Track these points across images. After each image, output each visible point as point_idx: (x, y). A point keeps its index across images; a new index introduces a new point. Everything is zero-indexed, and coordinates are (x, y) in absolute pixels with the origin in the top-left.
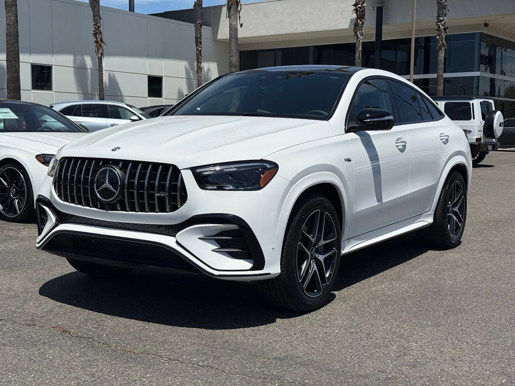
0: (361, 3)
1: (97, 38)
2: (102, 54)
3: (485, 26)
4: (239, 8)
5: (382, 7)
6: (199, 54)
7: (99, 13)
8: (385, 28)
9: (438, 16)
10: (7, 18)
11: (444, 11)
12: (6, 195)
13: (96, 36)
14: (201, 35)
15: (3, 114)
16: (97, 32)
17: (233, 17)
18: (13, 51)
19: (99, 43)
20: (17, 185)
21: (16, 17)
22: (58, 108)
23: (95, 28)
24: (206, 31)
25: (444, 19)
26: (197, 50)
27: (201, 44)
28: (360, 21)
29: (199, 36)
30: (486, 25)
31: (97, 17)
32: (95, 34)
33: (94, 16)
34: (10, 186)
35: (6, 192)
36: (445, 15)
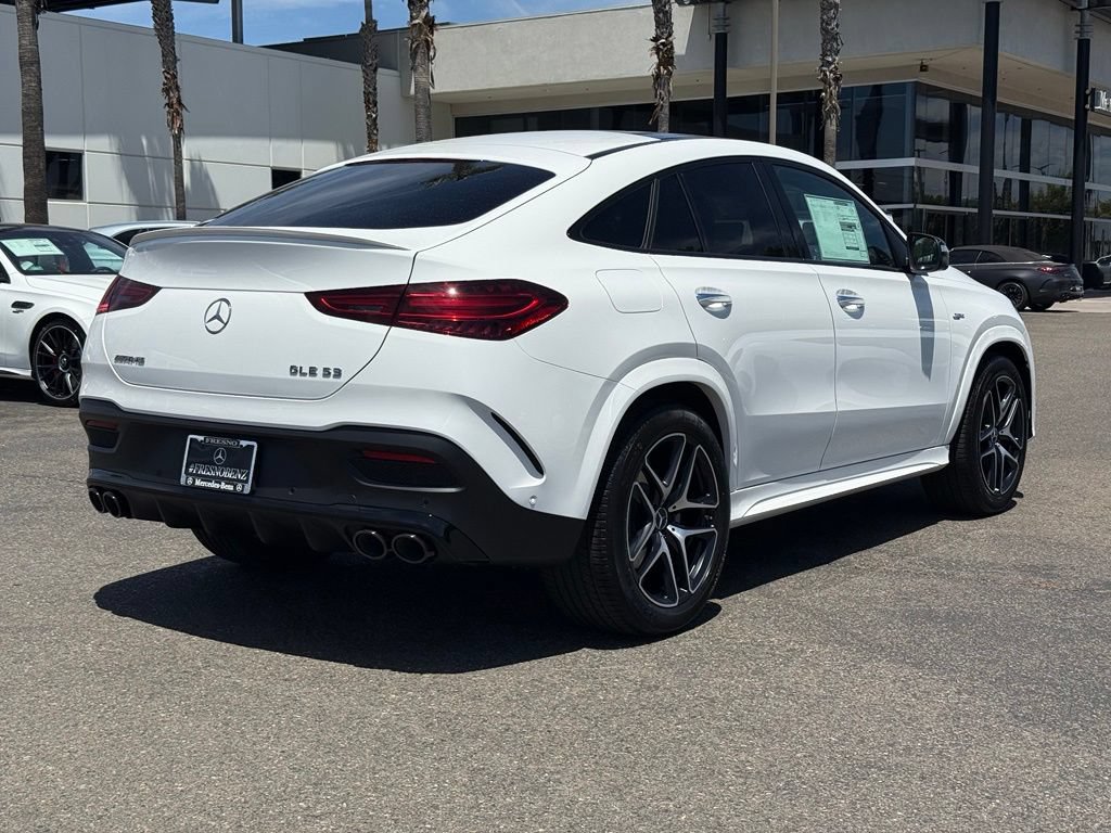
0: (666, 35)
1: (169, 99)
2: (181, 129)
3: (922, 70)
4: (432, 54)
5: (725, 34)
6: (373, 125)
7: (174, 49)
8: (732, 73)
9: (824, 55)
10: (23, 84)
11: (835, 44)
12: (53, 367)
13: (168, 94)
14: (375, 89)
15: (40, 248)
16: (171, 86)
17: (420, 70)
18: (35, 141)
19: (175, 108)
20: (68, 352)
21: (39, 82)
22: (111, 232)
23: (166, 78)
24: (385, 78)
25: (834, 60)
26: (369, 117)
27: (375, 105)
28: (665, 68)
29: (371, 90)
30: (923, 68)
31: (170, 59)
32: (167, 91)
33: (163, 55)
34: (58, 353)
35: (51, 363)
36: (837, 53)
